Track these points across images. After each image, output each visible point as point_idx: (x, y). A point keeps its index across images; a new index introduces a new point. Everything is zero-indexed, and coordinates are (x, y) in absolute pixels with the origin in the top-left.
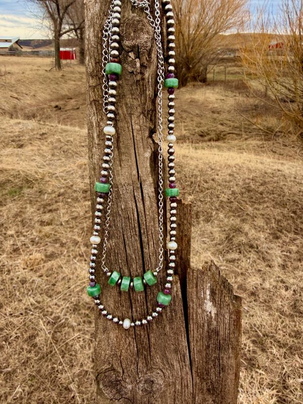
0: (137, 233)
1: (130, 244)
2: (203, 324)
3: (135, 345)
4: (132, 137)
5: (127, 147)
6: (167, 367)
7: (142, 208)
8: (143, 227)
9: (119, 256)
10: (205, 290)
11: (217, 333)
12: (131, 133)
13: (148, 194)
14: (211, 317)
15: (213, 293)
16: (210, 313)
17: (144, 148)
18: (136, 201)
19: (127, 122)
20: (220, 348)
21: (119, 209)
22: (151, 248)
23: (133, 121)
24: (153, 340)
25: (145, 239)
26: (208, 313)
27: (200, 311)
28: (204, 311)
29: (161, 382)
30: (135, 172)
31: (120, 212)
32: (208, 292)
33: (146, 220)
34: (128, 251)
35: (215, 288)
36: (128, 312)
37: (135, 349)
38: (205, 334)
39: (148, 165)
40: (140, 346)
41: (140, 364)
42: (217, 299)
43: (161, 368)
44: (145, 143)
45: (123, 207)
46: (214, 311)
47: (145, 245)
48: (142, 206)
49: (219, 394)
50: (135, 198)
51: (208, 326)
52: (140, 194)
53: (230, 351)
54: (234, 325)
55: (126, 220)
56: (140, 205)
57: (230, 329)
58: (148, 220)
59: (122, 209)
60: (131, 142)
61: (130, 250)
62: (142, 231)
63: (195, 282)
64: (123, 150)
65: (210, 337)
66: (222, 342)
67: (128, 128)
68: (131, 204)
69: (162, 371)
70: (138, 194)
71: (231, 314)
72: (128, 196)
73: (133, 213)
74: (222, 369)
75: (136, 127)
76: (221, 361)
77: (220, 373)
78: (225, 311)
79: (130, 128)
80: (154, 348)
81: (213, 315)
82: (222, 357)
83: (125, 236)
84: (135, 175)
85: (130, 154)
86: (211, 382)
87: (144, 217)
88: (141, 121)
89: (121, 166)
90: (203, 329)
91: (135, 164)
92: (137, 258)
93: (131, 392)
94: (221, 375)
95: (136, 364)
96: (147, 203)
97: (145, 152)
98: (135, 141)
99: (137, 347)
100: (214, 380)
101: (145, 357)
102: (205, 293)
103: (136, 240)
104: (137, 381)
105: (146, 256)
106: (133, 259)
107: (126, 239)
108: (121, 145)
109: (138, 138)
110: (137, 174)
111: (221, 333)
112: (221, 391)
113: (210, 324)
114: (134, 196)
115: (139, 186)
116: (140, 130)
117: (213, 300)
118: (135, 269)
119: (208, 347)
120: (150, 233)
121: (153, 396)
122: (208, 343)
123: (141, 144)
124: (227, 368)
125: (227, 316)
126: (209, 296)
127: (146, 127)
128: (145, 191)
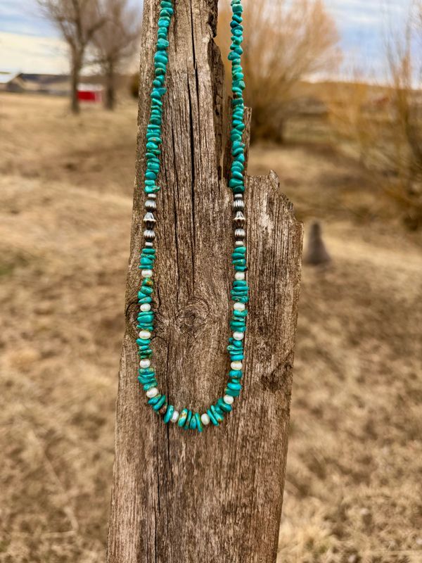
0: (189, 129)
1: (180, 142)
2: (257, 242)
3: (177, 269)
4: (190, 21)
5: (184, 31)
6: (213, 297)
7: (196, 100)
8: (195, 121)
9: (166, 155)
10: (261, 200)
11: (273, 255)
12: (190, 17)
13: (204, 83)
14: (267, 234)
15: (270, 202)
16: (266, 228)
17: (202, 33)
18: (189, 91)
19: (187, 6)
20: (275, 273)
21: (171, 100)
22: (203, 148)
23: (193, 5)
24: (198, 263)
25: (196, 136)
26: (264, 229)
27: (254, 226)
28: (259, 226)
29: (204, 316)
30: (191, 58)
31: (171, 104)
32: (265, 203)
33: (199, 115)
34: (176, 150)
35: (273, 197)
36: (171, 226)
37: (177, 274)
38: (260, 255)
39: (206, 51)
40: (182, 270)
41: (181, 294)
42: (275, 211)
43: (206, 298)
44: (204, 27)
45: (174, 97)
46: (271, 227)
47: (196, 143)
48: (196, 97)
49: (272, 334)
50: (189, 88)
51: (264, 245)
52: (195, 83)
53: (288, 276)
54: (293, 243)
55: (178, 113)
56: (194, 96)
57: (288, 249)
58: (201, 113)
59: (173, 100)
60: (189, 27)
61: (179, 149)
62: (194, 127)
63: (250, 191)
64: (180, 34)
65: (264, 260)
66: (278, 265)
67: (187, 11)
68: (184, 94)
69: (206, 302)
70: (192, 83)
71: (290, 229)
72: (181, 86)
73: (185, 106)
74: (278, 300)
75: (196, 11)
76: (276, 290)
77: (274, 305)
78: (284, 226)
79: (189, 12)
80: (199, 273)
81: (270, 231)
82: (278, 285)
83: (175, 131)
84: (191, 62)
85: (187, 39)
86: (264, 319)
87: (197, 110)
88: (202, 5)
89: (176, 51)
90: (257, 249)
91: (191, 50)
92: (186, 158)
93: (167, 329)
94: (276, 308)
95: (176, 293)
96: (202, 93)
97: (203, 37)
98: (194, 25)
99: (179, 272)
100: (267, 315)
101: (187, 284)
102: (261, 204)
103: (187, 137)
104: (175, 314)
105: (197, 157)
106: (181, 159)
107: (175, 134)
108: (178, 29)
109: (197, 21)
110: (192, 60)
111: (278, 253)
112: (275, 330)
113: (265, 243)
114: (188, 85)
115: (194, 73)
116: (200, 14)
117: (270, 212)
118: (183, 172)
119: (262, 272)
120: (203, 128)
121: (194, 336)
122: (262, 267)
123: (200, 29)
124: (283, 298)
125: (286, 232)
126: (266, 208)
127: (206, 11)
128: (200, 80)
